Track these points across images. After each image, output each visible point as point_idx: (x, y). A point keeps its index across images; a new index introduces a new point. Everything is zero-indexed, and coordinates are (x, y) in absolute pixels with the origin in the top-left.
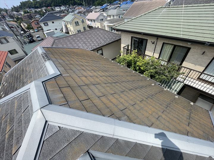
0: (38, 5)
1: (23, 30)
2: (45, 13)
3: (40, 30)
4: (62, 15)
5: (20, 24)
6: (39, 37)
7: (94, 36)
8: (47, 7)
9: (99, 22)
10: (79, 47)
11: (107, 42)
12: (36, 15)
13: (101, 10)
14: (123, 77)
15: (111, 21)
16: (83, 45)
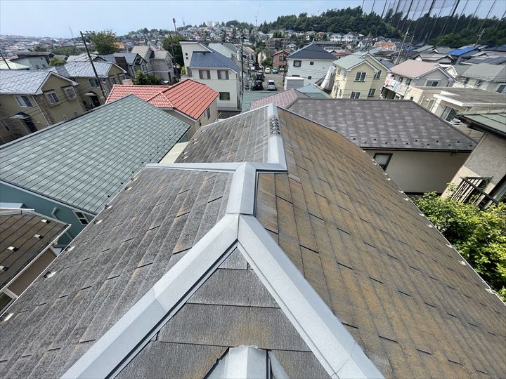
0: (303, 26)
1: (256, 64)
2: (308, 41)
3: (282, 71)
4: (338, 51)
5: (258, 53)
6: (273, 83)
7: (388, 118)
8: (318, 31)
9: (421, 88)
10: (339, 129)
11: (418, 145)
12: (289, 44)
13: (445, 58)
14: (422, 258)
15: (460, 95)
16: (350, 129)
